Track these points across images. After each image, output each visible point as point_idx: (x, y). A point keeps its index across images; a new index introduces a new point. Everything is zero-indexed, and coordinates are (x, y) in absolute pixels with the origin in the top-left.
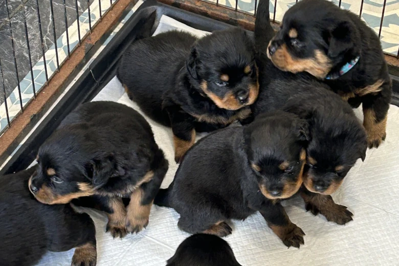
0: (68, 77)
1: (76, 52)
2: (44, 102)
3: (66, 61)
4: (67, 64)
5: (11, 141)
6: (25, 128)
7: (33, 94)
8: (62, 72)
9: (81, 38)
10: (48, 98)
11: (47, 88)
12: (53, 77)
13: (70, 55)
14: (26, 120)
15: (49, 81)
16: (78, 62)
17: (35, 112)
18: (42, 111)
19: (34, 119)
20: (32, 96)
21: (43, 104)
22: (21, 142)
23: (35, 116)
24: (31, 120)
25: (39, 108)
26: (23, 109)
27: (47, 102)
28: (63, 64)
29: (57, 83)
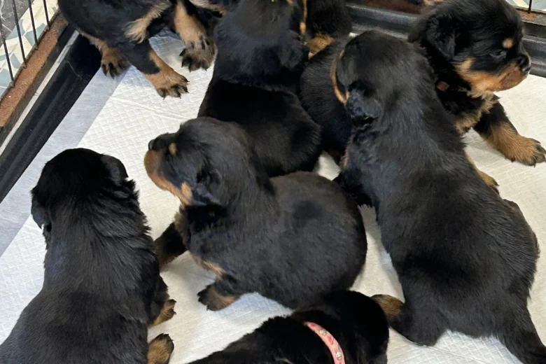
1: (46, 38)
2: (12, 109)
3: (33, 52)
4: (34, 56)
8: (30, 67)
9: (50, 19)
10: (17, 102)
11: (14, 90)
12: (18, 75)
13: (38, 43)
15: (15, 81)
17: (3, 124)
18: (11, 121)
21: (10, 112)
23: (2, 128)
25: (6, 118)
27: (16, 109)
28: (30, 56)
29: (26, 82)
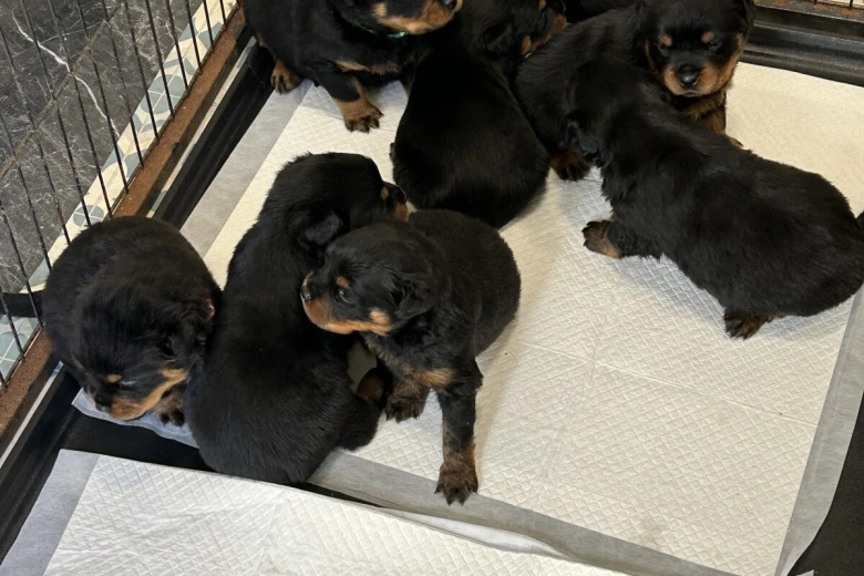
0: (216, 81)
1: (222, 40)
2: (187, 122)
3: (208, 55)
4: (211, 60)
5: (149, 187)
6: (166, 164)
7: (169, 112)
8: (206, 72)
9: (227, 16)
10: (193, 115)
11: (188, 100)
12: (193, 82)
13: (214, 45)
14: (167, 154)
15: (189, 89)
16: (227, 55)
17: (177, 140)
18: (186, 136)
19: (178, 150)
20: (168, 113)
21: (186, 125)
22: (162, 186)
23: (177, 144)
24: (174, 151)
25: (181, 133)
26: (158, 136)
27: (192, 121)
28: (206, 60)
29: (201, 91)
